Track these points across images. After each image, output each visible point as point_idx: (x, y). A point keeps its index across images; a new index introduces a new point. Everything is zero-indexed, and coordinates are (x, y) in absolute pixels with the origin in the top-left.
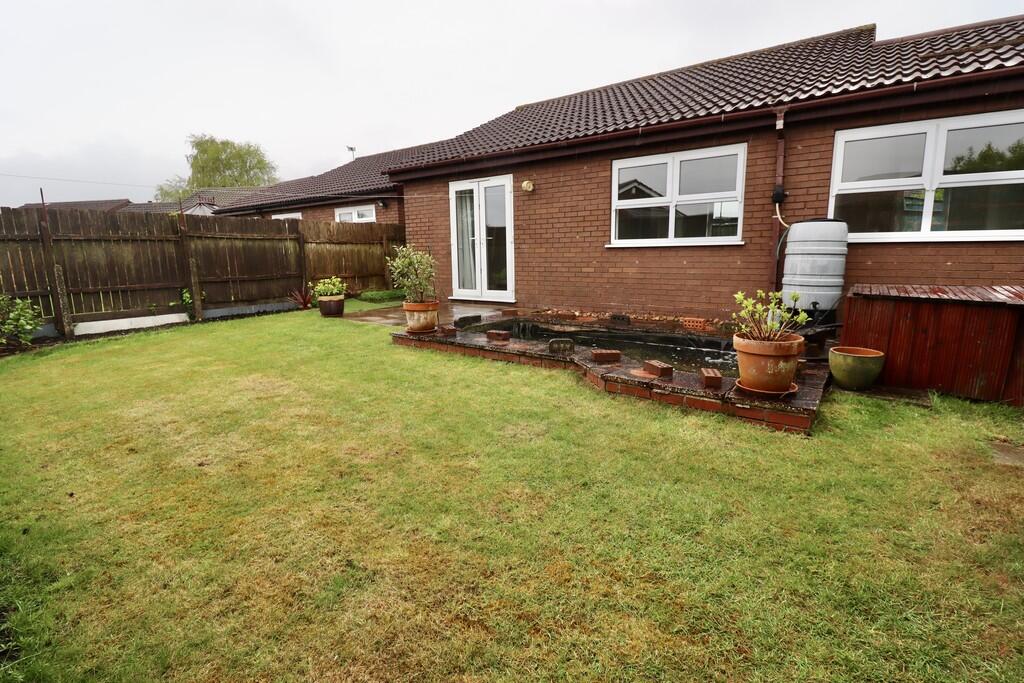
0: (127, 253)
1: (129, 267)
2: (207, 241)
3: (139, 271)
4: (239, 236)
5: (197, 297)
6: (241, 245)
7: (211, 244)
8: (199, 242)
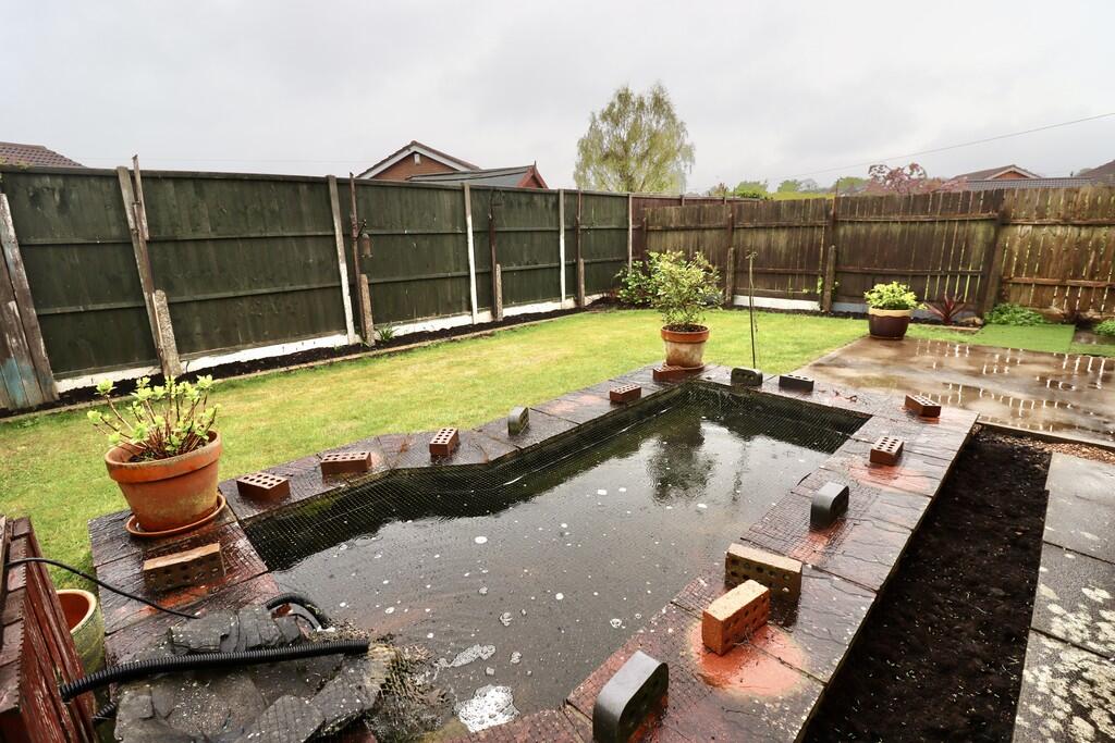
0: (781, 239)
1: (781, 252)
2: (859, 226)
3: (787, 256)
4: (898, 218)
5: (828, 287)
6: (900, 230)
7: (862, 229)
8: (848, 227)
